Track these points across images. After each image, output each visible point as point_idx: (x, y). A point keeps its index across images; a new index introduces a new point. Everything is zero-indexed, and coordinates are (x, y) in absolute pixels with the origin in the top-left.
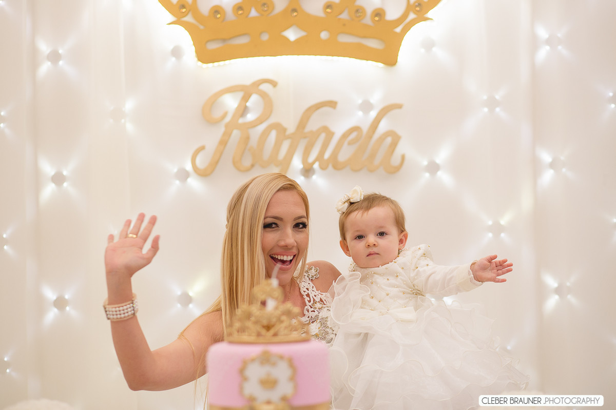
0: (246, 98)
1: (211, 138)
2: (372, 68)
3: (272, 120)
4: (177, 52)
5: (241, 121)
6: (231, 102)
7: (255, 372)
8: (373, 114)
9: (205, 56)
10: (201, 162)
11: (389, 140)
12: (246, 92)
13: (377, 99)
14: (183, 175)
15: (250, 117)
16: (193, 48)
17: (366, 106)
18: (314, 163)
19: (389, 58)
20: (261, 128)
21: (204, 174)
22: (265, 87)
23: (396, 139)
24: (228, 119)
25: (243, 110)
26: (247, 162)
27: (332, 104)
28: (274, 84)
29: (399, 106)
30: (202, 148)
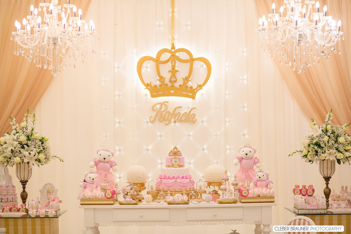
0: (162, 105)
1: (154, 114)
2: (189, 100)
3: (167, 111)
4: (146, 95)
5: (160, 111)
6: (158, 106)
7: (174, 160)
8: (190, 109)
9: (153, 96)
10: (152, 119)
11: (193, 115)
12: (162, 104)
13: (191, 106)
14: (147, 122)
15: (162, 110)
16: (150, 94)
17: (188, 108)
18: (176, 120)
19: (193, 97)
20: (165, 112)
21: (152, 122)
22: (166, 103)
23: (195, 115)
24: (158, 110)
25: (161, 108)
26: (162, 120)
27: (181, 107)
28: (168, 102)
29: (196, 108)
30: (152, 116)
